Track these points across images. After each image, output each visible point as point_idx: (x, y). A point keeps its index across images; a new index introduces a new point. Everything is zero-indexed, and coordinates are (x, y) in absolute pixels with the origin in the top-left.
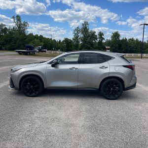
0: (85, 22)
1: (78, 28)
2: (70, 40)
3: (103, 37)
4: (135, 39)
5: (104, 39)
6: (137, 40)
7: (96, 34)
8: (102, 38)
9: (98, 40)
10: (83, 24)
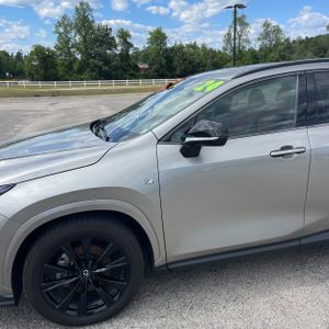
0: (82, 4)
1: (64, 18)
2: (48, 50)
3: (129, 40)
4: (200, 46)
5: (131, 45)
6: (204, 46)
7: (114, 34)
8: (128, 43)
9: (119, 48)
10: (77, 9)
